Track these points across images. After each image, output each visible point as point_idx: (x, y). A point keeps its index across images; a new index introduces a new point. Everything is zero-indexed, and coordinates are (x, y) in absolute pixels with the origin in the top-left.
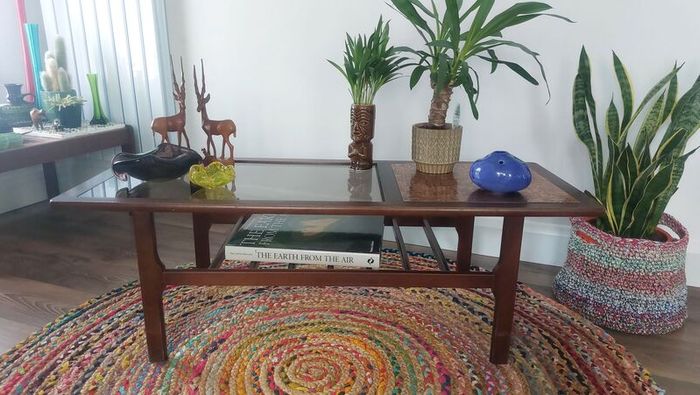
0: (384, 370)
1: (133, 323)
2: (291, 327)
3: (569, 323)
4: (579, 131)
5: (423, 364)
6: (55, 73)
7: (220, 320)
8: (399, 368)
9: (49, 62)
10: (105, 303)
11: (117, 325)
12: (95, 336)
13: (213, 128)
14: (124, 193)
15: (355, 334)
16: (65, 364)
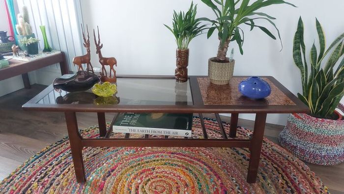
0: (193, 187)
1: (68, 160)
2: (147, 162)
3: (287, 159)
4: (296, 61)
5: (213, 183)
6: (23, 26)
7: (111, 158)
8: (201, 186)
9: (20, 20)
10: (54, 148)
11: (61, 161)
12: (50, 168)
13: (105, 61)
15: (179, 166)
16: (35, 184)
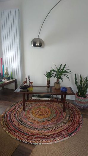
0: (50, 112)
1: (20, 106)
2: (39, 107)
3: (74, 108)
4: (76, 84)
5: (55, 111)
7: (31, 106)
9: (5, 71)
10: (16, 104)
12: (16, 108)
13: (30, 83)
14: (20, 91)
15: (47, 108)
